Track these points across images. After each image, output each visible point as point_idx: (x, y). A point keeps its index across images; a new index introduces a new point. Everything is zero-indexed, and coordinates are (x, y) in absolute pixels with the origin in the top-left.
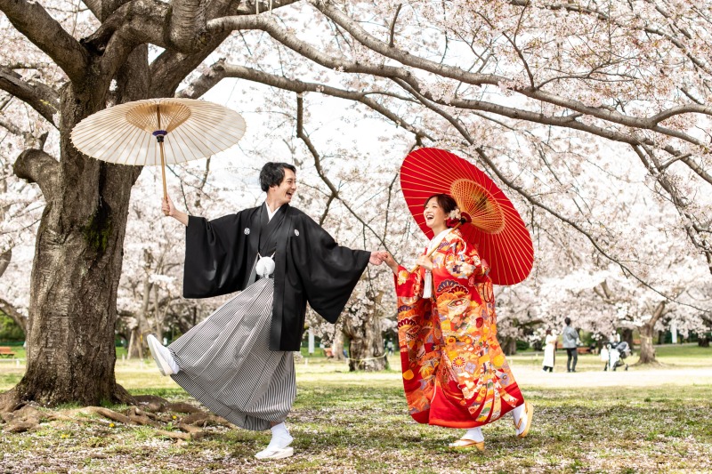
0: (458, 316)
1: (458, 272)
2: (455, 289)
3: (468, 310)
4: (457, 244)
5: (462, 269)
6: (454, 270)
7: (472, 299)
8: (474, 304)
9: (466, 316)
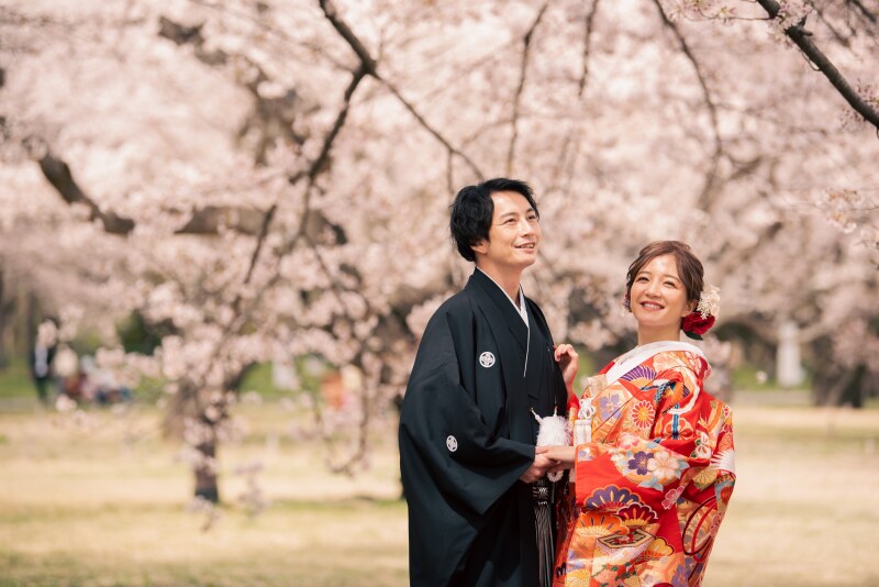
0: (615, 568)
1: (642, 472)
2: (629, 511)
3: (642, 559)
4: (672, 384)
5: (651, 464)
6: (632, 465)
7: (659, 534)
8: (661, 546)
9: (633, 571)
